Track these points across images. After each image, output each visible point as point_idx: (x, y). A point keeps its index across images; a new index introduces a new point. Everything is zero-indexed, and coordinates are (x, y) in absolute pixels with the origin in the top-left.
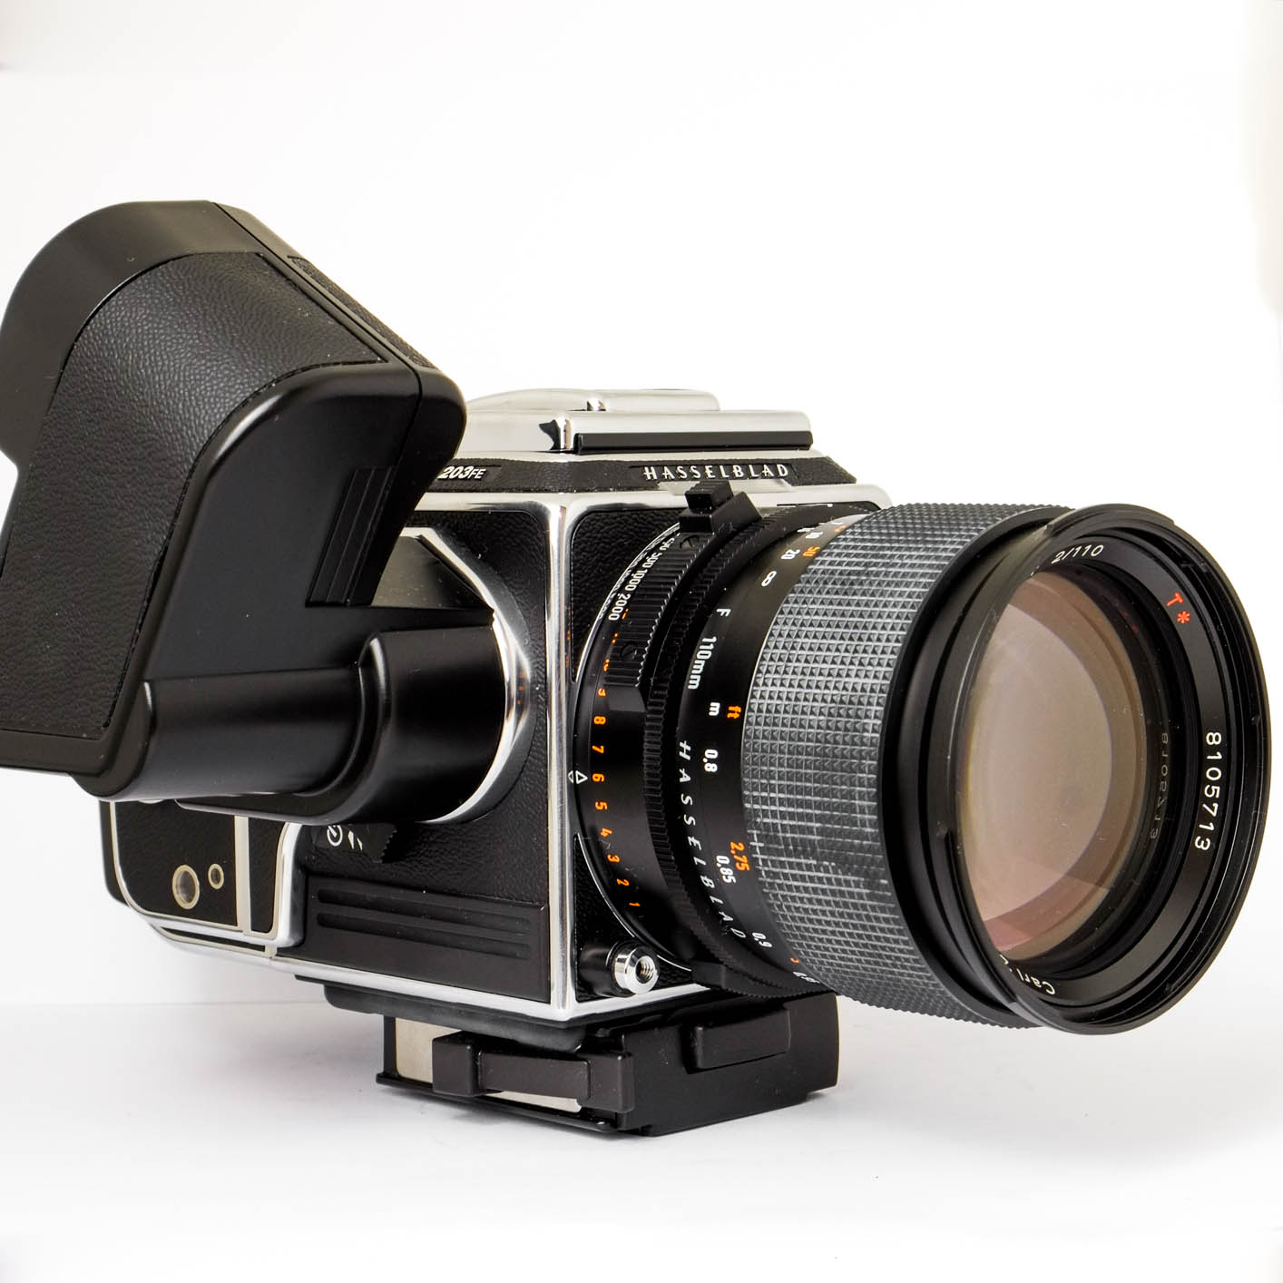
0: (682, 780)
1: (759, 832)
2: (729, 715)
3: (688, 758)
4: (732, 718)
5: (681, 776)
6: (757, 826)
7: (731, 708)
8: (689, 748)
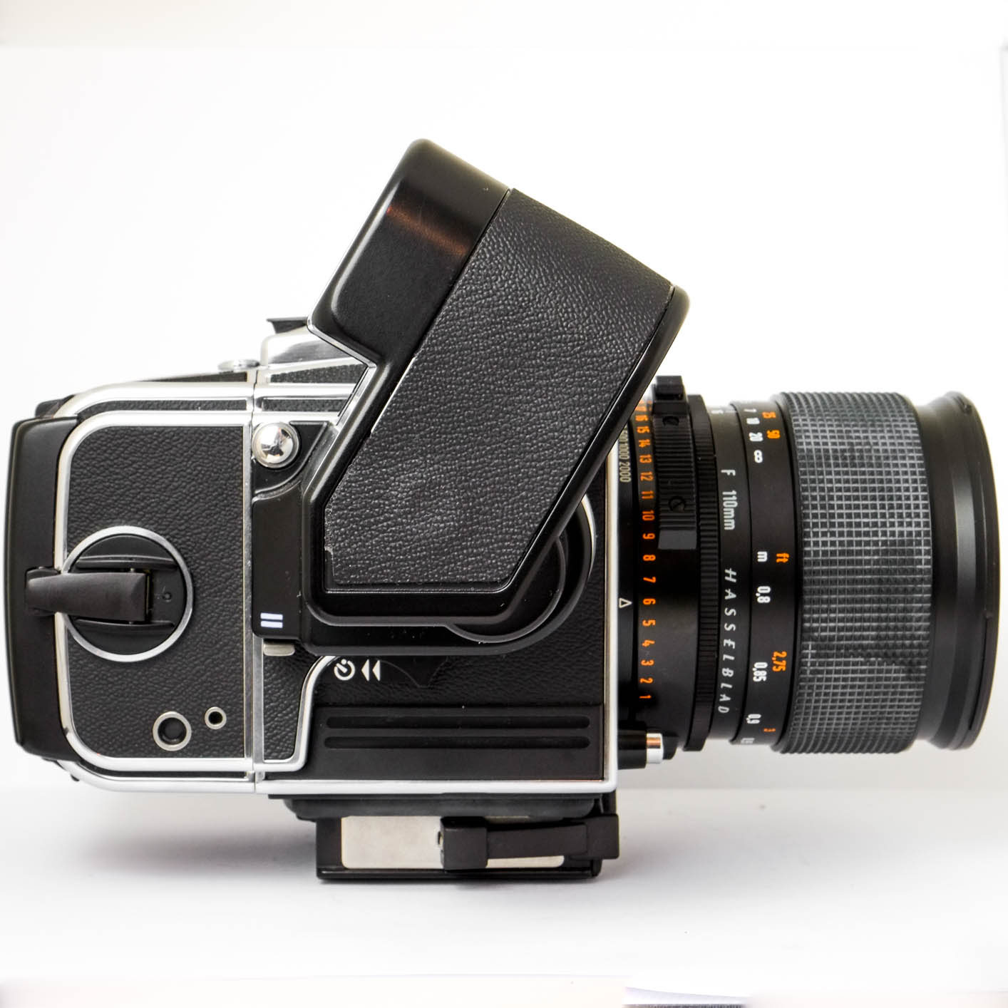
0: (727, 598)
1: (814, 643)
2: (778, 560)
3: (734, 580)
4: (782, 563)
5: (727, 594)
6: (813, 639)
7: (778, 555)
8: (735, 574)
